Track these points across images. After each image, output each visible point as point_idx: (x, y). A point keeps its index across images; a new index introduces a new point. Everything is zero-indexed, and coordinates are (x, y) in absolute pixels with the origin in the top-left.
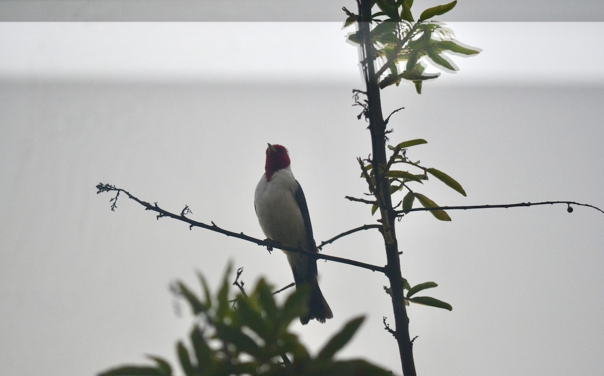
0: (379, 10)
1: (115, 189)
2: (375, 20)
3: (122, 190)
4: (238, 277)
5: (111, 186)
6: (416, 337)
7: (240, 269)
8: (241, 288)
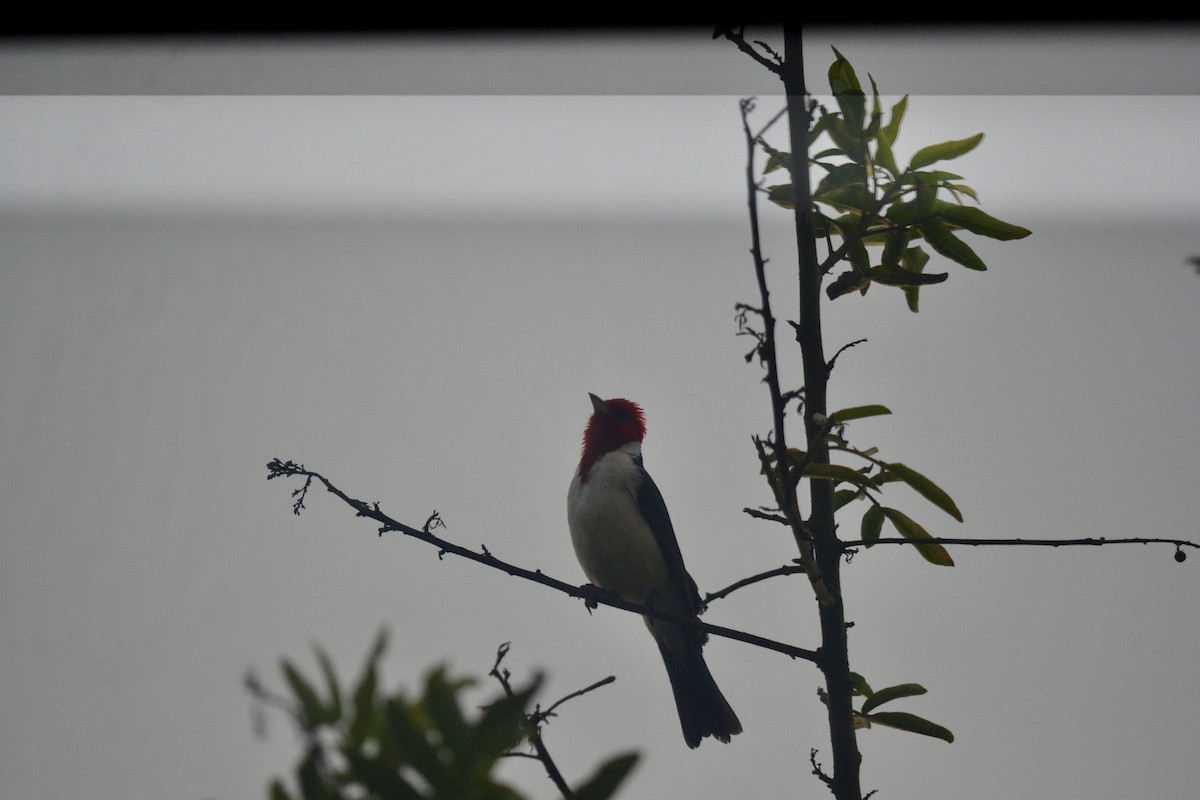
0: (832, 145)
1: (304, 472)
2: (821, 164)
3: (316, 475)
4: (499, 661)
5: (295, 466)
6: (873, 792)
7: (503, 645)
8: (505, 683)
